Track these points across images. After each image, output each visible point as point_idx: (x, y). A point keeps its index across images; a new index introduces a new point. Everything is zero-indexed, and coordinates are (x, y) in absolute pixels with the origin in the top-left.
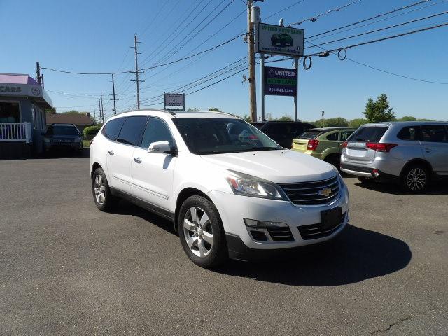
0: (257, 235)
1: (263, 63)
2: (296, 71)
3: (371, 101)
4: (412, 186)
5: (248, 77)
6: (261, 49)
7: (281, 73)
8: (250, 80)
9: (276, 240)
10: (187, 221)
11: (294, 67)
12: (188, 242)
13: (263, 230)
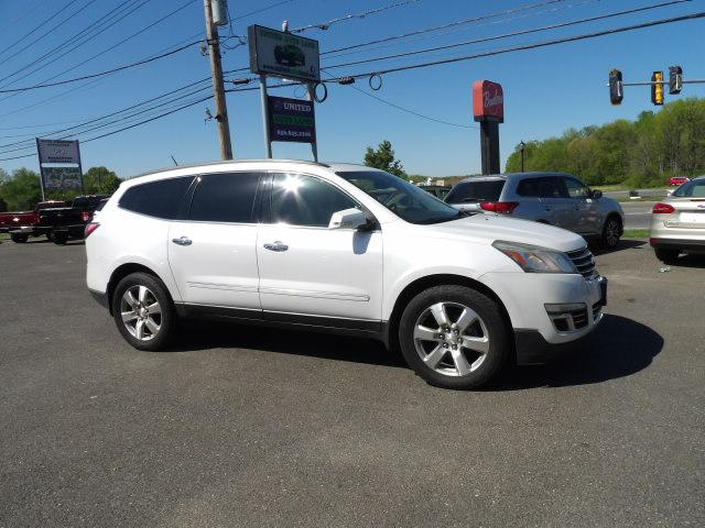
0: (560, 325)
1: (265, 88)
2: (311, 104)
3: (370, 150)
5: (215, 111)
6: (262, 68)
7: (292, 106)
8: (218, 117)
10: (421, 327)
11: (308, 99)
12: (425, 360)
13: (563, 316)
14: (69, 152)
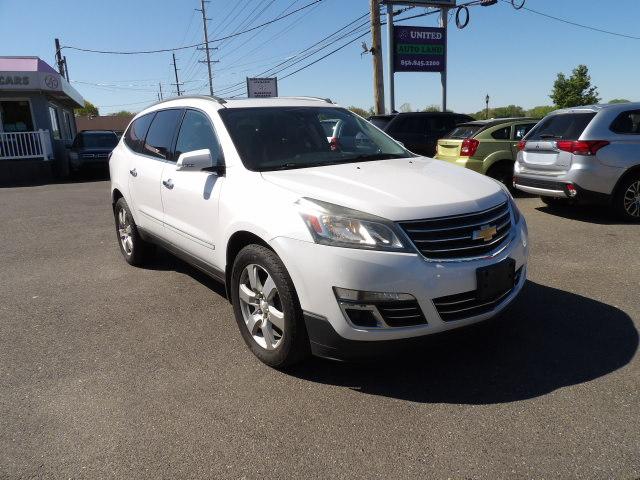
0: (357, 317)
1: (391, 21)
2: (443, 31)
3: (561, 76)
4: (631, 210)
5: (370, 45)
7: (419, 35)
8: (372, 50)
9: (393, 323)
10: (243, 287)
11: (440, 25)
12: (247, 323)
13: (369, 307)
14: (268, 88)
